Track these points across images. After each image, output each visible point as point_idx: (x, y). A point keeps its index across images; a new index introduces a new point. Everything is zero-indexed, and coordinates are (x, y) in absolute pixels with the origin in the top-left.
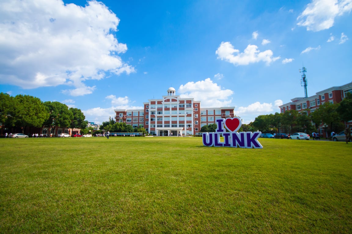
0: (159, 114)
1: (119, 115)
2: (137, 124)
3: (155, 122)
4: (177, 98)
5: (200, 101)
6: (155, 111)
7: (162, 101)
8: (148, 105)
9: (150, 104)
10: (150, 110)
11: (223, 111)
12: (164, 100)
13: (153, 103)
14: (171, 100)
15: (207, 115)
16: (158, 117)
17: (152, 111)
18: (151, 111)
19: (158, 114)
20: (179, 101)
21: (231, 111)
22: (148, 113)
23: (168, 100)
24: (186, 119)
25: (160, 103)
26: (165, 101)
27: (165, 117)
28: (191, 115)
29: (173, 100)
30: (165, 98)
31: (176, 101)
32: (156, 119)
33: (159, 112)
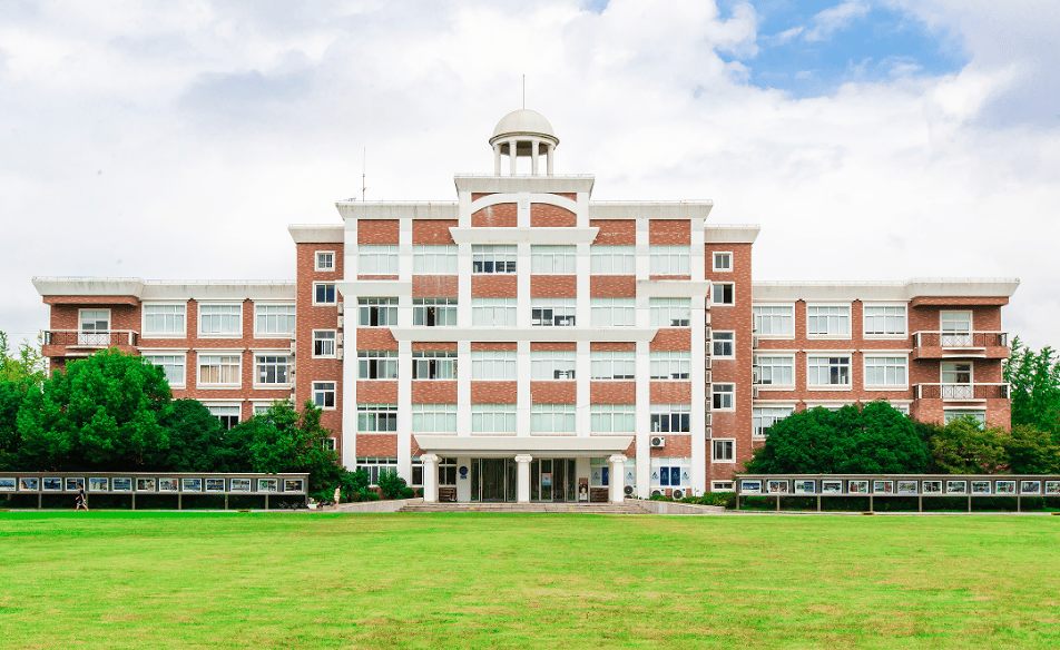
0: (431, 322)
1: (80, 330)
2: (238, 402)
3: (395, 385)
4: (573, 196)
5: (756, 232)
6: (395, 300)
7: (455, 222)
8: (339, 246)
9: (351, 239)
10: (350, 289)
11: (925, 310)
12: (467, 208)
13: (378, 230)
14: (524, 216)
15: (801, 341)
16: (417, 346)
17: (373, 301)
18: (361, 301)
19: (418, 321)
20: (593, 222)
21: (986, 310)
22: (332, 319)
23: (505, 215)
24: (644, 367)
25: (434, 231)
26: (478, 219)
27: (477, 346)
28: (688, 341)
29: (546, 215)
30: (476, 196)
31: (568, 219)
32: (405, 359)
33: (430, 313)
